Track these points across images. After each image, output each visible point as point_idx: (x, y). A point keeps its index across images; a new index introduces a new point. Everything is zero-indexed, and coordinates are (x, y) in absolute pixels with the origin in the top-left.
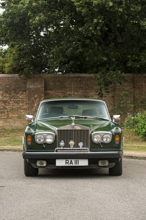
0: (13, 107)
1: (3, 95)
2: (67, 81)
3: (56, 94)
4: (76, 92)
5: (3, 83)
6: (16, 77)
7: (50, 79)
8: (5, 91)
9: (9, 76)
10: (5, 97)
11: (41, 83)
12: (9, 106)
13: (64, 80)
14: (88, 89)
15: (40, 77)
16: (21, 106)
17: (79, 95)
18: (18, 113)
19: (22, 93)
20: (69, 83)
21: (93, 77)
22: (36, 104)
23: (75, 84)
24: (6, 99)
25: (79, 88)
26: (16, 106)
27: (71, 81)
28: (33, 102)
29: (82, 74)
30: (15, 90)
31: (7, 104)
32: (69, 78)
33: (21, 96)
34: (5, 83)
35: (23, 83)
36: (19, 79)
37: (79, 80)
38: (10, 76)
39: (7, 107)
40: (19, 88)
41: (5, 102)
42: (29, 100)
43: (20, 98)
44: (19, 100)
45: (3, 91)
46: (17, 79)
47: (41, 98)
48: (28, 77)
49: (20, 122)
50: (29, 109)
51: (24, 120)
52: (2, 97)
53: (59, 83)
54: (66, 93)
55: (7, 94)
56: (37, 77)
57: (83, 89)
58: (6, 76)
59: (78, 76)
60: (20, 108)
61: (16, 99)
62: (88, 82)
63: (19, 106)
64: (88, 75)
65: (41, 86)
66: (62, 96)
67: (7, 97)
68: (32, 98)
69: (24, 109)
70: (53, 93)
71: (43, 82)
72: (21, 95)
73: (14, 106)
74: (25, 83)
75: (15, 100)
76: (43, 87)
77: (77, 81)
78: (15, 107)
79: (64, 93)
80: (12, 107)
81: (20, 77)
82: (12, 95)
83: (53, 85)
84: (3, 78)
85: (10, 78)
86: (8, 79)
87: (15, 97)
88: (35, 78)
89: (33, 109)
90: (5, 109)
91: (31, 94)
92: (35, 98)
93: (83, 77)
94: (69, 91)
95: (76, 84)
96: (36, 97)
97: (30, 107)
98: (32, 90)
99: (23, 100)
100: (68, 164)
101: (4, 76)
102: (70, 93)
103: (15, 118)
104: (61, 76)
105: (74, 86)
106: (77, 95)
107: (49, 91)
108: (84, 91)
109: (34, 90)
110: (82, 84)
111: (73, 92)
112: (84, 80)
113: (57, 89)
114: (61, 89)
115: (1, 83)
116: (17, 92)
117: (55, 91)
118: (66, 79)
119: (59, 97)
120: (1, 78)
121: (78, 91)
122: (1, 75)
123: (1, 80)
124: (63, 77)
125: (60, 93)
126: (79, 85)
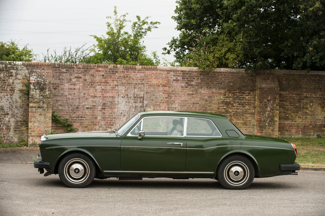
0: (238, 110)
1: (225, 95)
2: (303, 79)
4: (313, 94)
5: (225, 79)
6: (241, 73)
7: (283, 77)
8: (228, 90)
9: (232, 71)
10: (227, 97)
11: (273, 82)
12: (232, 109)
13: (300, 78)
15: (271, 74)
16: (247, 109)
17: (318, 97)
18: (243, 118)
19: (249, 93)
20: (306, 82)
22: (269, 108)
23: (313, 84)
24: (228, 101)
25: (318, 89)
26: (241, 109)
27: (307, 79)
28: (266, 105)
29: (321, 72)
30: (239, 88)
31: (230, 107)
32: (305, 76)
33: (247, 97)
34: (228, 80)
36: (245, 75)
37: (317, 79)
38: (234, 70)
39: (231, 110)
40: (245, 86)
41: (227, 104)
42: (261, 103)
43: (246, 100)
44: (245, 102)
45: (225, 89)
46: (243, 75)
47: (275, 101)
48: (256, 72)
49: (246, 130)
50: (260, 114)
51: (251, 128)
52: (224, 98)
53: (293, 82)
54: (302, 95)
55: (231, 93)
56: (268, 74)
57: (322, 91)
58: (229, 71)
59: (317, 74)
60: (246, 112)
61: (241, 100)
63: (245, 109)
65: (275, 85)
66: (298, 98)
67: (230, 98)
68: (264, 100)
69: (251, 114)
70: (286, 94)
71: (277, 80)
72: (247, 95)
73: (238, 109)
74: (252, 80)
75: (240, 101)
76: (277, 87)
77: (315, 80)
78: (240, 110)
79: (300, 95)
80: (236, 111)
81: (247, 73)
82: (237, 95)
83: (287, 84)
84: (226, 73)
85: (235, 73)
86: (231, 75)
87: (240, 98)
88: (264, 74)
89: (266, 114)
90: (227, 113)
91: (263, 96)
92: (268, 101)
93: (322, 75)
94: (305, 92)
96: (269, 99)
97: (262, 112)
98: (265, 91)
99: (251, 102)
101: (227, 71)
102: (307, 95)
103: (240, 125)
104: (296, 73)
105: (311, 86)
106: (314, 98)
107: (282, 92)
108: (323, 93)
109: (267, 91)
110: (321, 85)
111: (310, 94)
112: (324, 79)
113: (291, 90)
114: (296, 89)
115: (223, 79)
116: (243, 92)
117: (289, 91)
118: (302, 77)
119: (294, 99)
120: (223, 72)
121: (315, 92)
122: (223, 70)
123: (223, 76)
124: (299, 74)
125: (294, 95)
126: (317, 86)
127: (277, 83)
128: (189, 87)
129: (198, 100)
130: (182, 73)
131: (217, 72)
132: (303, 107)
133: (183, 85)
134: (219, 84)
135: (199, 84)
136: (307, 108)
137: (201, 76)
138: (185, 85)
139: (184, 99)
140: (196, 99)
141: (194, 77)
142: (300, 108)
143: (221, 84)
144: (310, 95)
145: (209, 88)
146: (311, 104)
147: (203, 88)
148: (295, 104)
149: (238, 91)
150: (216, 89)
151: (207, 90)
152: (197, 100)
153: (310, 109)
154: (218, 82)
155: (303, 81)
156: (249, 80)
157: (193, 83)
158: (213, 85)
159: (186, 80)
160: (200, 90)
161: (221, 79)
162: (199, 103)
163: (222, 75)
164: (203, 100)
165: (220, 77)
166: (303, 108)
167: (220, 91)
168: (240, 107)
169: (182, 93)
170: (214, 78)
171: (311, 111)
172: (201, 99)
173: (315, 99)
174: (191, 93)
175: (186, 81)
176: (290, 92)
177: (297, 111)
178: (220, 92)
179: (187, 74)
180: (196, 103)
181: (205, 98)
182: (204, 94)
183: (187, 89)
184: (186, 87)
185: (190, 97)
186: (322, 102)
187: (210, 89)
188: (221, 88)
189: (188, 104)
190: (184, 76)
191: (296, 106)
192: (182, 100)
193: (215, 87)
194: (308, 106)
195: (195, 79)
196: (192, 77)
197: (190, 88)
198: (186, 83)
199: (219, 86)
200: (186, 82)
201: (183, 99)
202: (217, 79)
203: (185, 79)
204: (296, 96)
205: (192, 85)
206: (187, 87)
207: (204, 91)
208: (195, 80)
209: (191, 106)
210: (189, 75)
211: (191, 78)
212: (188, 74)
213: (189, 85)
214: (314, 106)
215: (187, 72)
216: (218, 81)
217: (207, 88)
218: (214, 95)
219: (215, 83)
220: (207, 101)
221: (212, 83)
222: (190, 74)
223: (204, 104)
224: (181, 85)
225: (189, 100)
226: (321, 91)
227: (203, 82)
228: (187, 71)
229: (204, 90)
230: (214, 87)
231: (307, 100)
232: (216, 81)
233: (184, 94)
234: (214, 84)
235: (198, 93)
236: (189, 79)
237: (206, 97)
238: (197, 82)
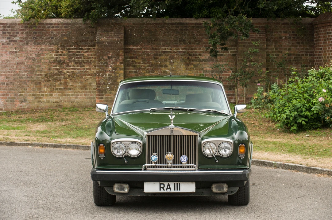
0: (75, 71)
1: (58, 52)
2: (160, 29)
3: (143, 50)
4: (175, 48)
5: (57, 33)
6: (78, 24)
7: (133, 27)
8: (61, 46)
9: (66, 22)
10: (61, 55)
11: (118, 34)
12: (67, 69)
13: (156, 28)
14: (194, 44)
15: (117, 24)
16: (87, 69)
17: (180, 52)
18: (81, 81)
19: (88, 49)
20: (164, 33)
21: (201, 24)
22: (111, 66)
23: (173, 35)
24: (62, 59)
25: (180, 41)
26: (78, 69)
27: (166, 29)
28: (107, 63)
29: (185, 19)
30: (76, 44)
31: (65, 67)
32: (164, 25)
33: (86, 54)
34: (62, 33)
35: (90, 34)
36: (83, 26)
37: (179, 28)
38: (69, 21)
39: (65, 71)
40: (83, 41)
41: (61, 63)
42: (100, 61)
43: (84, 57)
44: (83, 61)
45: (57, 45)
46: (80, 27)
47: (119, 58)
48: (98, 23)
49: (85, 95)
50: (99, 75)
51: (92, 92)
52: (57, 55)
53: (147, 34)
54: (159, 49)
55: (65, 50)
56: (112, 24)
57: (186, 43)
58: (62, 22)
59: (178, 22)
60: (85, 73)
61: (79, 58)
62: (194, 32)
63: (84, 69)
64: (193, 21)
65: (119, 38)
66: (153, 53)
67: (64, 55)
68: (104, 57)
69: (91, 75)
70: (138, 49)
71: (123, 32)
72: (86, 52)
73: (75, 69)
74: (93, 32)
75: (77, 59)
76: (121, 40)
77: (176, 29)
78: (77, 71)
79: (156, 49)
80: (72, 72)
81: (85, 23)
82: (73, 51)
83: (138, 36)
84: (58, 24)
85: (70, 24)
86: (65, 27)
87: (77, 55)
88: (108, 25)
89: (106, 75)
90: (61, 75)
91: (102, 51)
92: (109, 58)
93: (186, 23)
94: (164, 46)
95: (175, 34)
96: (110, 56)
97: (101, 72)
98: (104, 45)
99: (91, 60)
100: (164, 190)
101: (60, 21)
102: (165, 49)
103: (77, 89)
104: (151, 22)
105: (171, 38)
106: (176, 52)
107: (132, 46)
108: (187, 46)
109: (107, 45)
110: (185, 36)
111: (170, 48)
112: (188, 28)
113: (145, 44)
114: (150, 42)
115: (55, 33)
116: (80, 47)
117: (141, 45)
118: (158, 27)
119: (148, 55)
120: (55, 24)
121: (177, 46)
122: (54, 21)
123: (55, 28)
124: (155, 23)
125: (149, 49)
126: (180, 37)
127: (122, 35)
128: (12, 44)
129: (24, 59)
130: (3, 27)
131: (47, 24)
132: (160, 65)
133: (4, 41)
134: (49, 38)
135: (24, 40)
136: (166, 66)
137: (27, 29)
138: (7, 41)
139: (6, 59)
140: (21, 58)
141: (18, 31)
142: (157, 66)
143: (52, 38)
144: (170, 49)
145: (37, 44)
146: (172, 61)
147: (29, 44)
148: (150, 61)
149: (74, 47)
150: (46, 45)
151: (34, 47)
153: (170, 67)
154: (48, 36)
155: (161, 32)
156: (88, 32)
157: (17, 38)
158: (42, 40)
159: (8, 34)
160: (25, 47)
161: (52, 32)
162: (24, 63)
163: (53, 27)
164: (30, 59)
165: (51, 30)
166: (161, 66)
167: (51, 47)
168: (77, 67)
169: (2, 52)
170: (44, 32)
171: (172, 70)
172: (27, 58)
173: (177, 55)
174: (15, 51)
175: (7, 36)
176: (143, 47)
177: (152, 70)
178: (51, 49)
179: (9, 27)
180: (21, 63)
181: (32, 56)
182: (30, 51)
183: (9, 45)
184: (8, 44)
185: (13, 56)
186: (186, 58)
187: (38, 45)
188: (52, 44)
189: (11, 65)
190: (4, 30)
191: (150, 64)
192: (4, 59)
193: (44, 43)
194: (168, 63)
195: (18, 33)
196: (15, 30)
197: (13, 45)
198: (8, 38)
199: (49, 41)
200: (7, 37)
201: (4, 58)
202: (47, 33)
203: (7, 34)
204: (151, 51)
205: (15, 41)
206: (9, 44)
207: (31, 48)
208: (19, 35)
209: (15, 67)
210: (11, 28)
211: (14, 33)
212: (10, 28)
213: (12, 41)
214: (175, 63)
215: (8, 25)
216: (49, 35)
217: (35, 44)
218: (43, 52)
219: (45, 38)
220: (34, 60)
221: (40, 38)
222: (13, 27)
223: (31, 64)
224: (2, 42)
225: (12, 59)
226: (184, 43)
227: (30, 37)
228: (8, 24)
229: (30, 47)
230: (43, 43)
231: (166, 56)
232: (46, 35)
233: (6, 53)
234: (43, 38)
235: (22, 50)
236: (12, 34)
237: (34, 56)
238: (21, 36)
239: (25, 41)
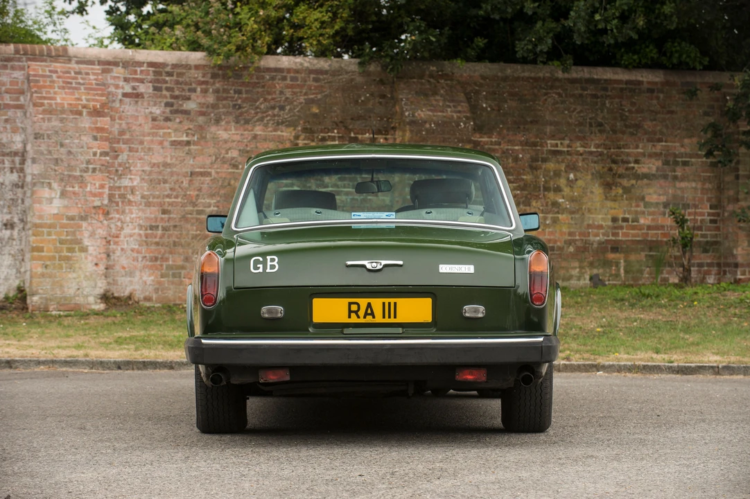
1: (296, 145)
2: (546, 94)
3: (505, 146)
4: (578, 144)
5: (295, 93)
6: (347, 73)
7: (481, 85)
8: (305, 130)
9: (317, 66)
11: (452, 101)
13: (536, 91)
14: (623, 133)
15: (442, 77)
17: (591, 153)
19: (372, 140)
20: (554, 104)
21: (640, 83)
23: (575, 109)
25: (591, 125)
27: (560, 95)
29: (600, 69)
30: (341, 124)
32: (552, 83)
34: (306, 94)
35: (377, 100)
36: (359, 79)
37: (589, 92)
38: (323, 64)
40: (359, 118)
45: (295, 126)
46: (352, 80)
53: (514, 104)
54: (542, 146)
55: (313, 141)
56: (431, 76)
57: (604, 131)
58: (306, 65)
59: (587, 76)
62: (624, 103)
64: (621, 75)
66: (528, 156)
70: (492, 143)
71: (462, 96)
74: (383, 96)
76: (467, 118)
77: (581, 95)
79: (535, 144)
81: (364, 72)
83: (492, 109)
84: (297, 71)
85: (326, 72)
86: (316, 80)
88: (421, 77)
93: (606, 80)
94: (553, 137)
95: (579, 108)
101: (301, 64)
102: (557, 145)
104: (522, 75)
105: (570, 117)
106: (581, 155)
107: (478, 136)
108: (607, 138)
110: (602, 112)
111: (567, 142)
112: (610, 93)
113: (508, 129)
114: (522, 127)
115: (288, 93)
116: (352, 135)
117: (499, 134)
118: (541, 87)
119: (516, 159)
120: (289, 70)
121: (584, 138)
122: (286, 61)
123: (288, 81)
124: (531, 78)
125: (517, 145)
126: (590, 116)
127: (464, 106)
128: (178, 120)
129: (208, 162)
130: (154, 72)
131: (269, 70)
132: (544, 187)
133: (157, 111)
134: (273, 108)
135: (210, 110)
136: (558, 190)
137: (217, 80)
138: (164, 113)
139: (161, 160)
140: (200, 160)
141: (194, 86)
142: (537, 188)
143: (282, 108)
144: (569, 146)
145: (242, 122)
146: (572, 176)
147: (223, 123)
148: (520, 174)
149: (338, 133)
150: (266, 126)
151: (236, 130)
152: (202, 161)
153: (566, 190)
154: (272, 103)
155: (546, 100)
156: (372, 95)
157: (191, 105)
158: (257, 113)
159: (168, 94)
160: (213, 129)
161: (281, 93)
162: (209, 174)
163: (284, 78)
164: (224, 162)
165: (279, 85)
166: (547, 189)
167: (279, 133)
168: (345, 187)
169: (152, 141)
170: (260, 90)
171: (572, 200)
172: (217, 159)
173: (583, 160)
174: (185, 138)
175: (166, 97)
176: (503, 138)
177: (526, 197)
178: (279, 136)
179: (169, 74)
180: (202, 174)
181: (230, 155)
182: (226, 141)
183: (169, 124)
184: (167, 119)
185: (180, 153)
186: (606, 169)
187: (246, 126)
188: (283, 123)
189: (175, 178)
190: (157, 81)
191: (522, 184)
192: (156, 161)
193: (262, 119)
194: (562, 182)
195: (194, 90)
196: (186, 84)
197: (181, 122)
198: (167, 105)
199: (274, 116)
200: (165, 100)
201: (157, 158)
202: (269, 93)
203: (165, 92)
204: (523, 150)
205: (186, 112)
206: (170, 120)
207: (228, 134)
208: (198, 97)
209: (185, 184)
210: (175, 78)
211: (183, 90)
212: (172, 76)
213: (177, 112)
214: (580, 183)
215: (168, 69)
216: (273, 99)
217: (237, 123)
218: (258, 144)
219: (262, 106)
220: (235, 166)
221: (252, 105)
222: (179, 75)
223: (228, 177)
224: (151, 113)
225: (178, 162)
226: (600, 131)
227: (224, 102)
228: (167, 65)
229: (226, 130)
230: (258, 120)
231: (558, 162)
232: (265, 100)
233: (161, 143)
234: (257, 108)
235: (205, 138)
236: (177, 93)
237: (234, 153)
238: (203, 101)
239: (211, 114)
